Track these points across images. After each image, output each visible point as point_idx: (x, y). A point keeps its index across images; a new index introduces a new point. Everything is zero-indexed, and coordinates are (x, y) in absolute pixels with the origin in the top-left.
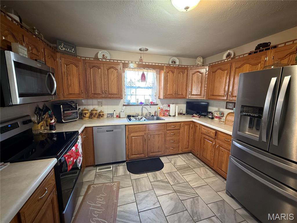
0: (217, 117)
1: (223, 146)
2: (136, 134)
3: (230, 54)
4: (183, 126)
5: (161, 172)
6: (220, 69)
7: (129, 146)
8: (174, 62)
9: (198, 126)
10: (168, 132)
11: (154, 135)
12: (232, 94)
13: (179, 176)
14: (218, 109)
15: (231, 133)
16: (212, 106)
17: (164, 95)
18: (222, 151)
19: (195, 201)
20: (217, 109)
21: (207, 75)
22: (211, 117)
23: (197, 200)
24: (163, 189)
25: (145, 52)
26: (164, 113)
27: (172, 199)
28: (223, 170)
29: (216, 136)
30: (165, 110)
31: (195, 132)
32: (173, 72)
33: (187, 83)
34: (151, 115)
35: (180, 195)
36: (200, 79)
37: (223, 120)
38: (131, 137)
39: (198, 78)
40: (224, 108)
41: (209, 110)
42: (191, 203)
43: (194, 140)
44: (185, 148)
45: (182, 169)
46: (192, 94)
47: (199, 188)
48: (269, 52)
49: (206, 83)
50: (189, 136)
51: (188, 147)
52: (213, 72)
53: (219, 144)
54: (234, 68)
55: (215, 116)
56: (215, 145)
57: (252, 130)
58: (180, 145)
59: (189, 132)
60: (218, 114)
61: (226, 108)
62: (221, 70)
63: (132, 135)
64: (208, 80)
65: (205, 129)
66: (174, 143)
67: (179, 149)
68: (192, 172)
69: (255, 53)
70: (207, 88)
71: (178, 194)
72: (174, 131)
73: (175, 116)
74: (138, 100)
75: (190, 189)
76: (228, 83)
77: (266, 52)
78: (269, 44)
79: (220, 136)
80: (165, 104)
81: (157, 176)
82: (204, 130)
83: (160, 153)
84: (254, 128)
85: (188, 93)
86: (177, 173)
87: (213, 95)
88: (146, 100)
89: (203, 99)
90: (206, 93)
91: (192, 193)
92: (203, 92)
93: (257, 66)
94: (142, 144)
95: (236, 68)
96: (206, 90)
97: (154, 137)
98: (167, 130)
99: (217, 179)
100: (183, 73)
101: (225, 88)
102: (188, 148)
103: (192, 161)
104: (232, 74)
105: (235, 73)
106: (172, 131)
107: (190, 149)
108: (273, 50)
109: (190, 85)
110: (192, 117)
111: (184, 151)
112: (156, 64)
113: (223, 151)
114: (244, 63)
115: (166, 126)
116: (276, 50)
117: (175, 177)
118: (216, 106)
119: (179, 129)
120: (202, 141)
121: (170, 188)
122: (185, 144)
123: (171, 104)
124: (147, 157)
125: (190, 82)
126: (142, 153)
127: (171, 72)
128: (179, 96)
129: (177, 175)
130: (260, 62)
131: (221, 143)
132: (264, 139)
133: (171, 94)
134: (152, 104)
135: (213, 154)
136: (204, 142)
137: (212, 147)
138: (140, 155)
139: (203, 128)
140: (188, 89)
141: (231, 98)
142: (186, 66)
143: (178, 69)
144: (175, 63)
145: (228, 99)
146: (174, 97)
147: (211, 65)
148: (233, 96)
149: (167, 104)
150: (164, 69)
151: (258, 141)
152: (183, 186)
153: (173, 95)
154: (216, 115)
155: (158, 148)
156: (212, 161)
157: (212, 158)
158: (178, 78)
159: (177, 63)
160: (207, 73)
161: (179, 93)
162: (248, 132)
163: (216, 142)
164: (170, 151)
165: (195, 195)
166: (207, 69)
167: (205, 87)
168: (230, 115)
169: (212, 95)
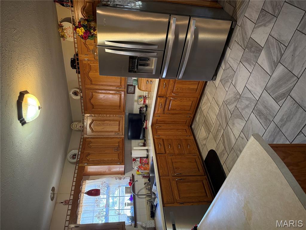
0: (144, 102)
1: (172, 89)
2: (176, 192)
3: (74, 92)
4: (159, 136)
5: (216, 150)
6: (91, 100)
7: (194, 201)
8: (74, 156)
9: (156, 118)
10: (167, 152)
11: (174, 168)
12: (118, 87)
13: (214, 127)
14: (136, 102)
15: (157, 80)
16: (133, 110)
17: (119, 163)
18: (178, 89)
19: (228, 102)
20: (136, 104)
21: (96, 115)
22: (145, 109)
23: (226, 101)
24: (229, 138)
25: (56, 191)
26: (145, 164)
27: (233, 123)
28: (196, 87)
29: (164, 97)
30: (140, 163)
31: (164, 122)
32: (89, 154)
33: (104, 138)
34: (148, 182)
35: (229, 118)
36: (99, 122)
37: (147, 94)
38: (180, 199)
39: (97, 125)
40: (134, 96)
41: (138, 112)
42: (230, 105)
43: (173, 123)
44: (187, 132)
45: (208, 128)
46: (118, 130)
47: (218, 103)
48: (80, 58)
49: (105, 115)
50: (170, 129)
51: (184, 129)
52: (93, 108)
53: (170, 93)
54: (92, 86)
55: (143, 104)
56: (173, 97)
57: (149, 64)
58: (184, 138)
59: (165, 129)
60: (141, 100)
61: (134, 93)
62: (92, 98)
63: (177, 198)
64: (101, 114)
65: (158, 108)
66: (181, 144)
67: (188, 138)
68: (208, 117)
69: (79, 69)
70: (111, 114)
71: (228, 120)
72: (165, 145)
73: (147, 150)
74: (127, 204)
75: (221, 111)
76: (107, 91)
77: (80, 60)
78: (72, 59)
79: (163, 92)
80: (132, 166)
81: (221, 151)
82: (160, 111)
83: (198, 160)
84: (148, 62)
85: (116, 136)
86: (213, 131)
87: (120, 106)
88: (127, 192)
89: (124, 118)
90: (117, 115)
91: (224, 108)
92: (116, 118)
93: (92, 66)
94: (189, 184)
95: (92, 84)
96: (113, 116)
97: (176, 168)
98: (165, 153)
99: (207, 92)
100: (91, 142)
101: (112, 94)
102: (186, 130)
103: (199, 122)
104: (97, 87)
105: (97, 85)
106: (166, 147)
107: (186, 128)
108: (79, 55)
109: (107, 134)
110: (147, 128)
111: (191, 133)
112: (76, 176)
113: (176, 88)
114: (88, 78)
115: (160, 155)
116: (80, 54)
117: (216, 131)
118: (133, 104)
119: (163, 140)
120: (173, 112)
121: (227, 130)
122: (182, 133)
123: (131, 156)
124: (206, 177)
125: (103, 134)
126: (202, 183)
127: (87, 157)
128: (121, 146)
129: (214, 130)
130: (89, 64)
131: (169, 91)
132: (155, 54)
133: (118, 155)
134: (132, 182)
135: (183, 98)
136: (174, 110)
137: (176, 100)
138: (205, 186)
139: (158, 111)
140: (111, 136)
141: (122, 86)
142: (82, 140)
143: (84, 149)
144: (76, 155)
145: (123, 90)
146: (121, 151)
147: (83, 111)
148: (121, 85)
149: (132, 163)
150: (83, 165)
151: (157, 58)
152: (221, 119)
153: (120, 153)
154: (142, 102)
155: (190, 162)
156: (192, 99)
157: (188, 99)
158: (96, 148)
159: (76, 152)
160: (92, 115)
161: (117, 145)
162: (152, 66)
163: (170, 96)
164: (193, 149)
165: (224, 105)
166: (88, 115)
167: (110, 117)
168: (141, 87)
169: (119, 108)
